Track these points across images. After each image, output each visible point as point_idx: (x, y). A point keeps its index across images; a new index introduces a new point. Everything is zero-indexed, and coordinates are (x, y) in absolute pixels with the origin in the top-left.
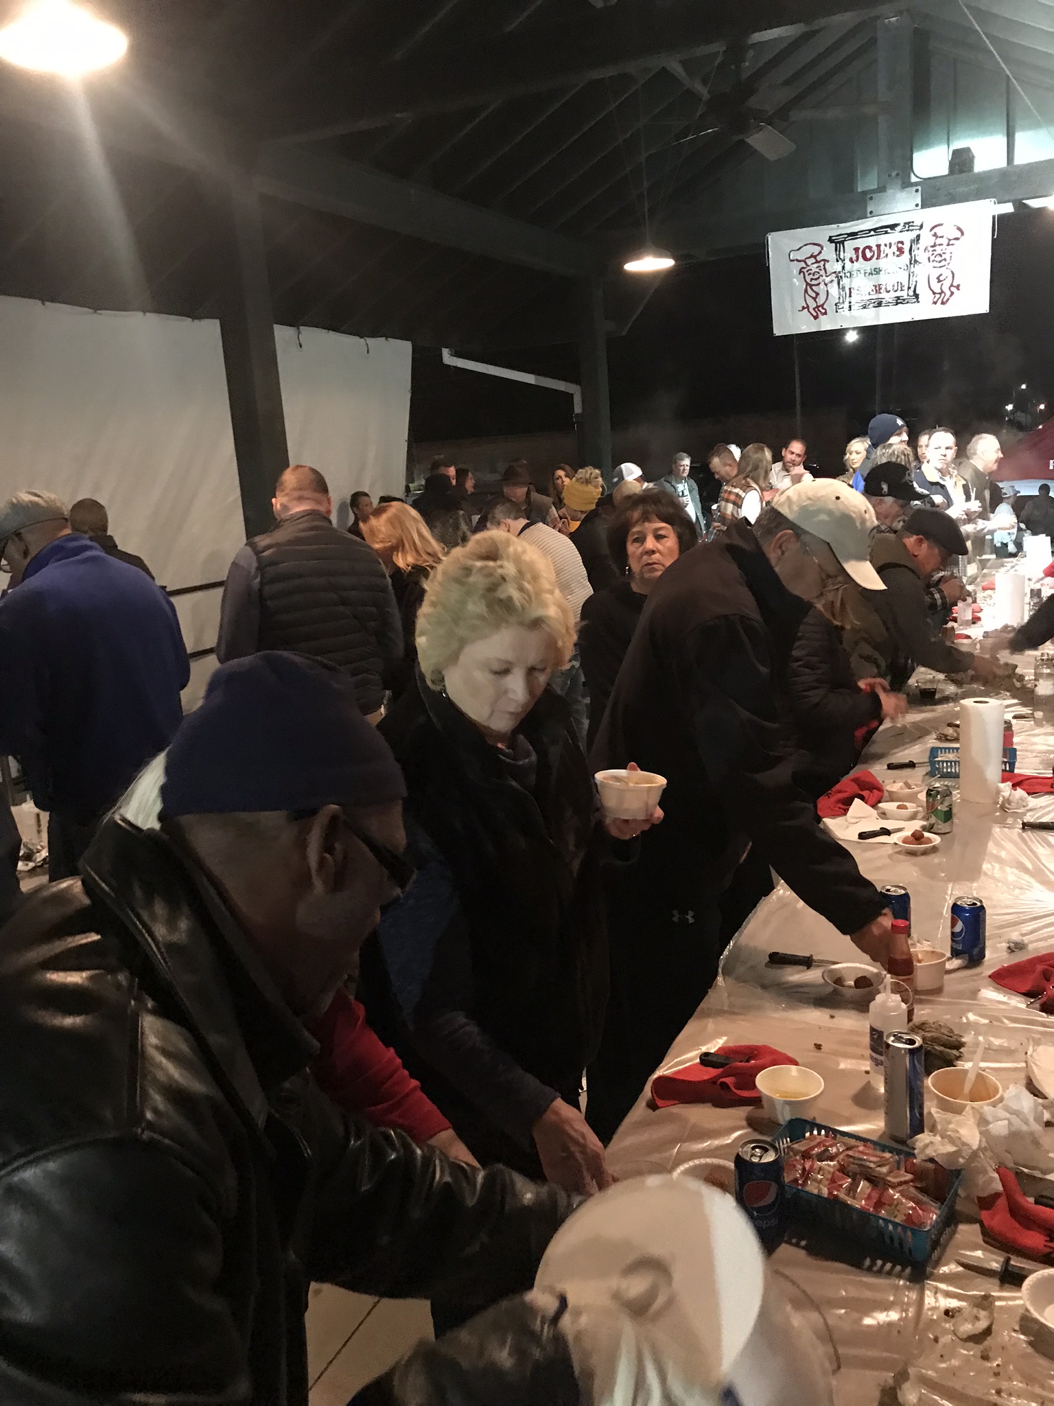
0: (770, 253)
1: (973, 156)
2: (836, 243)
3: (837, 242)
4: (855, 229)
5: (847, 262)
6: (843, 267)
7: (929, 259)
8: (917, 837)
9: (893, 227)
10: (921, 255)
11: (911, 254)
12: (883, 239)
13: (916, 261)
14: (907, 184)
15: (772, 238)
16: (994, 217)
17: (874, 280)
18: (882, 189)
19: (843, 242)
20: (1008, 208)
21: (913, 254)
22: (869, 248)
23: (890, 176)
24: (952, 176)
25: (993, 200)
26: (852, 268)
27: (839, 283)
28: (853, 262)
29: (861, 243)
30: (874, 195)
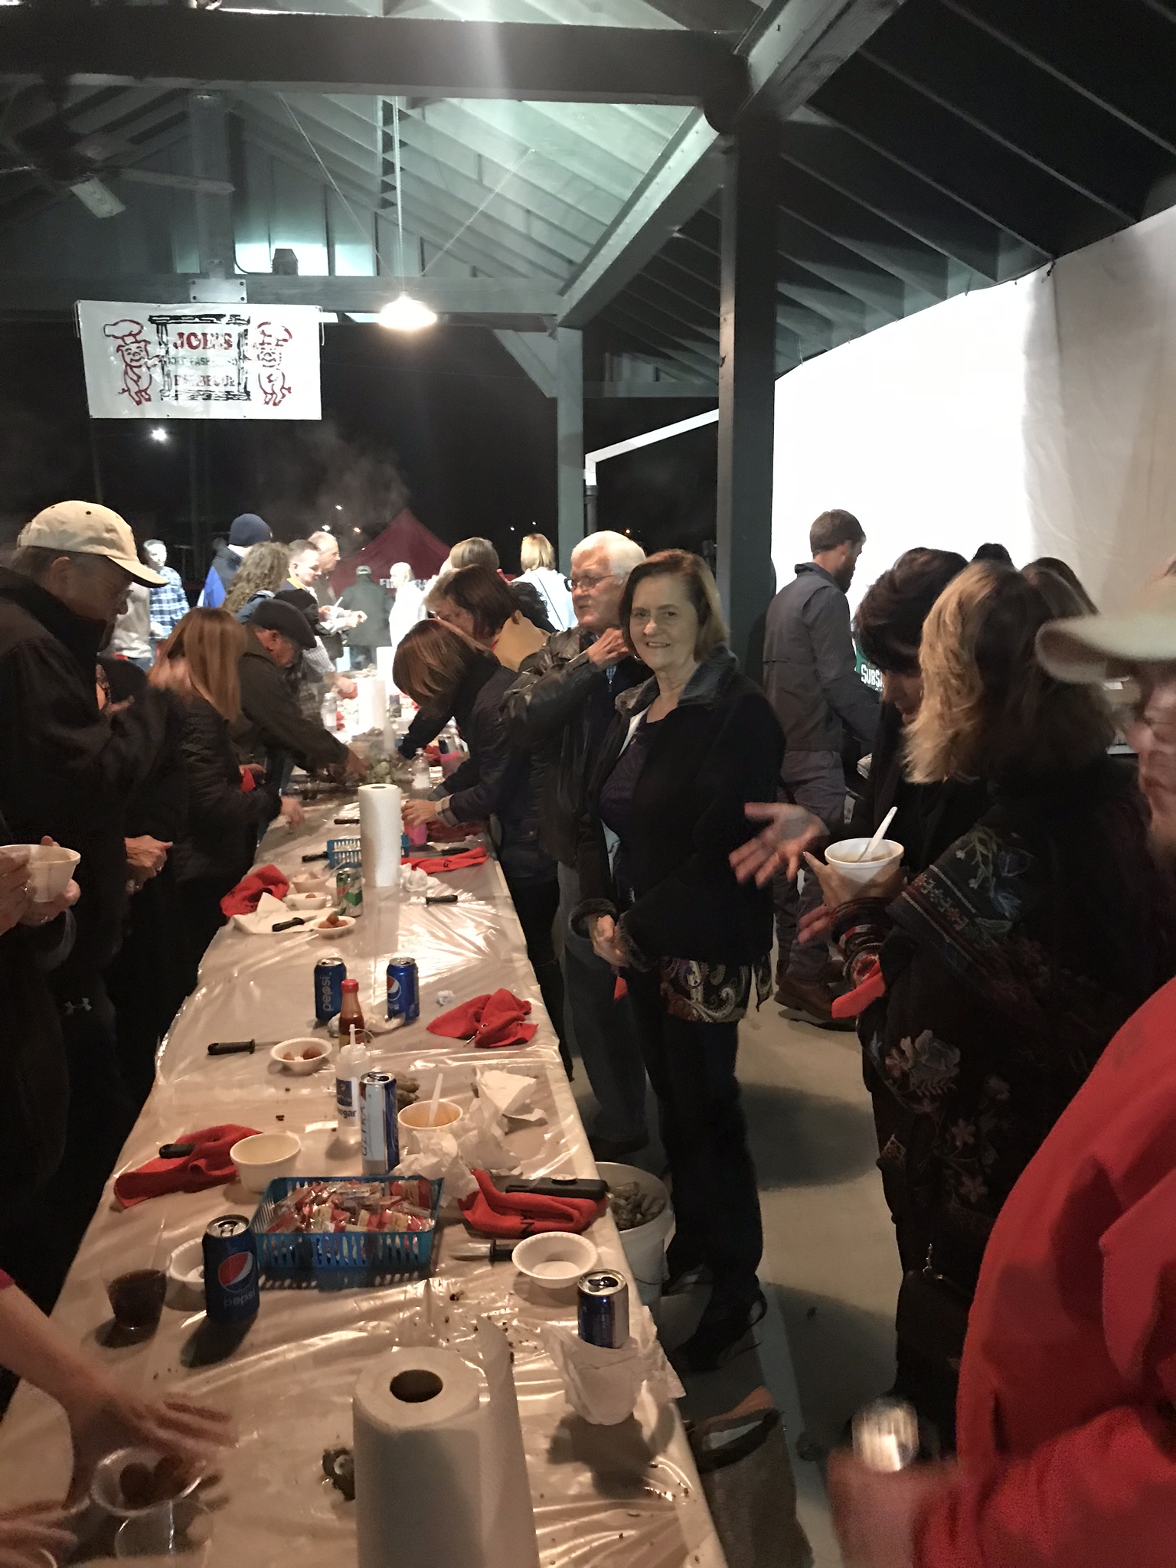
0: (81, 324)
1: (296, 260)
2: (158, 324)
3: (160, 324)
4: (178, 313)
5: (171, 346)
6: (167, 352)
7: (258, 356)
8: (333, 921)
9: (219, 317)
10: (250, 351)
11: (239, 349)
12: (210, 329)
13: (245, 357)
14: (230, 275)
15: (82, 307)
16: (320, 324)
17: (201, 370)
18: (204, 275)
19: (165, 325)
20: (332, 318)
21: (242, 349)
22: (195, 335)
23: (212, 262)
24: (277, 277)
25: (319, 307)
26: (178, 353)
27: (163, 369)
28: (177, 348)
29: (186, 328)
30: (196, 280)
